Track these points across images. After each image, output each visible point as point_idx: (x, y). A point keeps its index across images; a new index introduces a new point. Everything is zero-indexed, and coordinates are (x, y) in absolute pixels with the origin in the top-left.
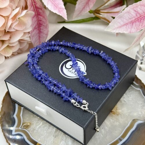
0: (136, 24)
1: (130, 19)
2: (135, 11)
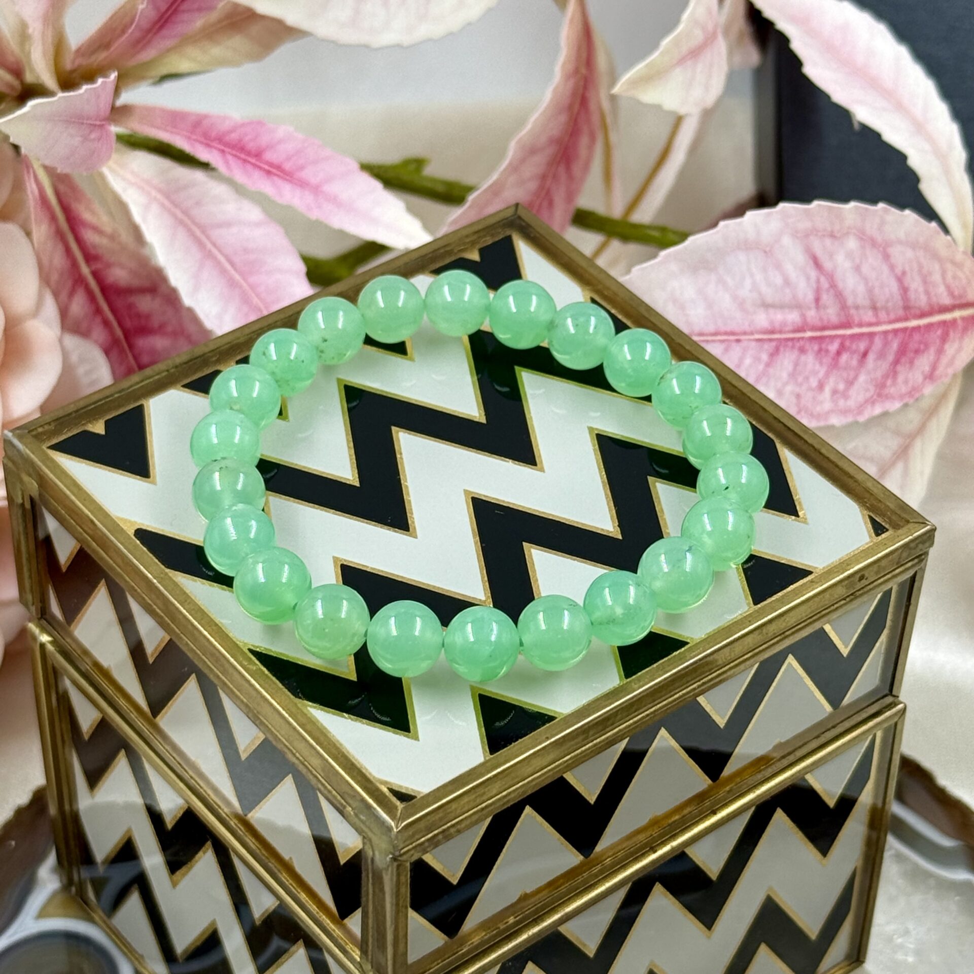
0: (796, 365)
1: (766, 306)
2: (816, 263)
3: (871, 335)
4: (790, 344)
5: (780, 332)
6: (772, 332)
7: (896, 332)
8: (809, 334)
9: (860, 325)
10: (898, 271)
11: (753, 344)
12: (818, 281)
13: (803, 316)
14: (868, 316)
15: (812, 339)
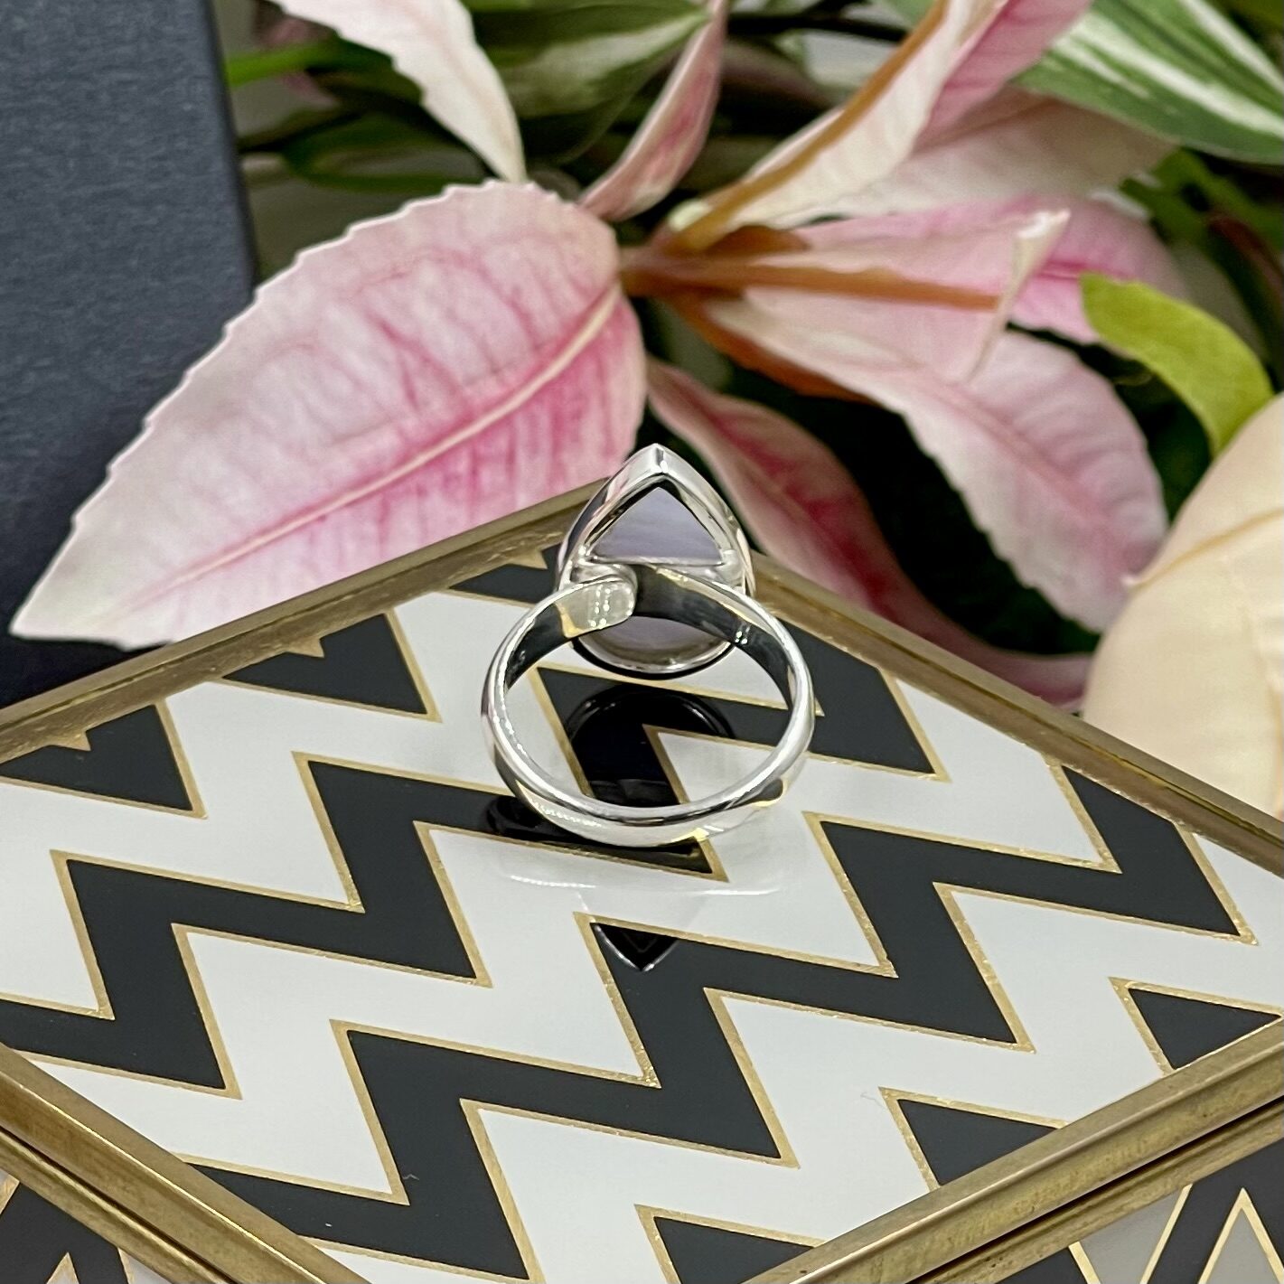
3: (507, 420)
4: (400, 489)
5: (380, 475)
6: (366, 481)
7: (537, 397)
8: (421, 459)
9: (488, 408)
10: (507, 290)
11: (347, 513)
12: (402, 364)
13: (401, 432)
14: (492, 389)
15: (429, 464)
